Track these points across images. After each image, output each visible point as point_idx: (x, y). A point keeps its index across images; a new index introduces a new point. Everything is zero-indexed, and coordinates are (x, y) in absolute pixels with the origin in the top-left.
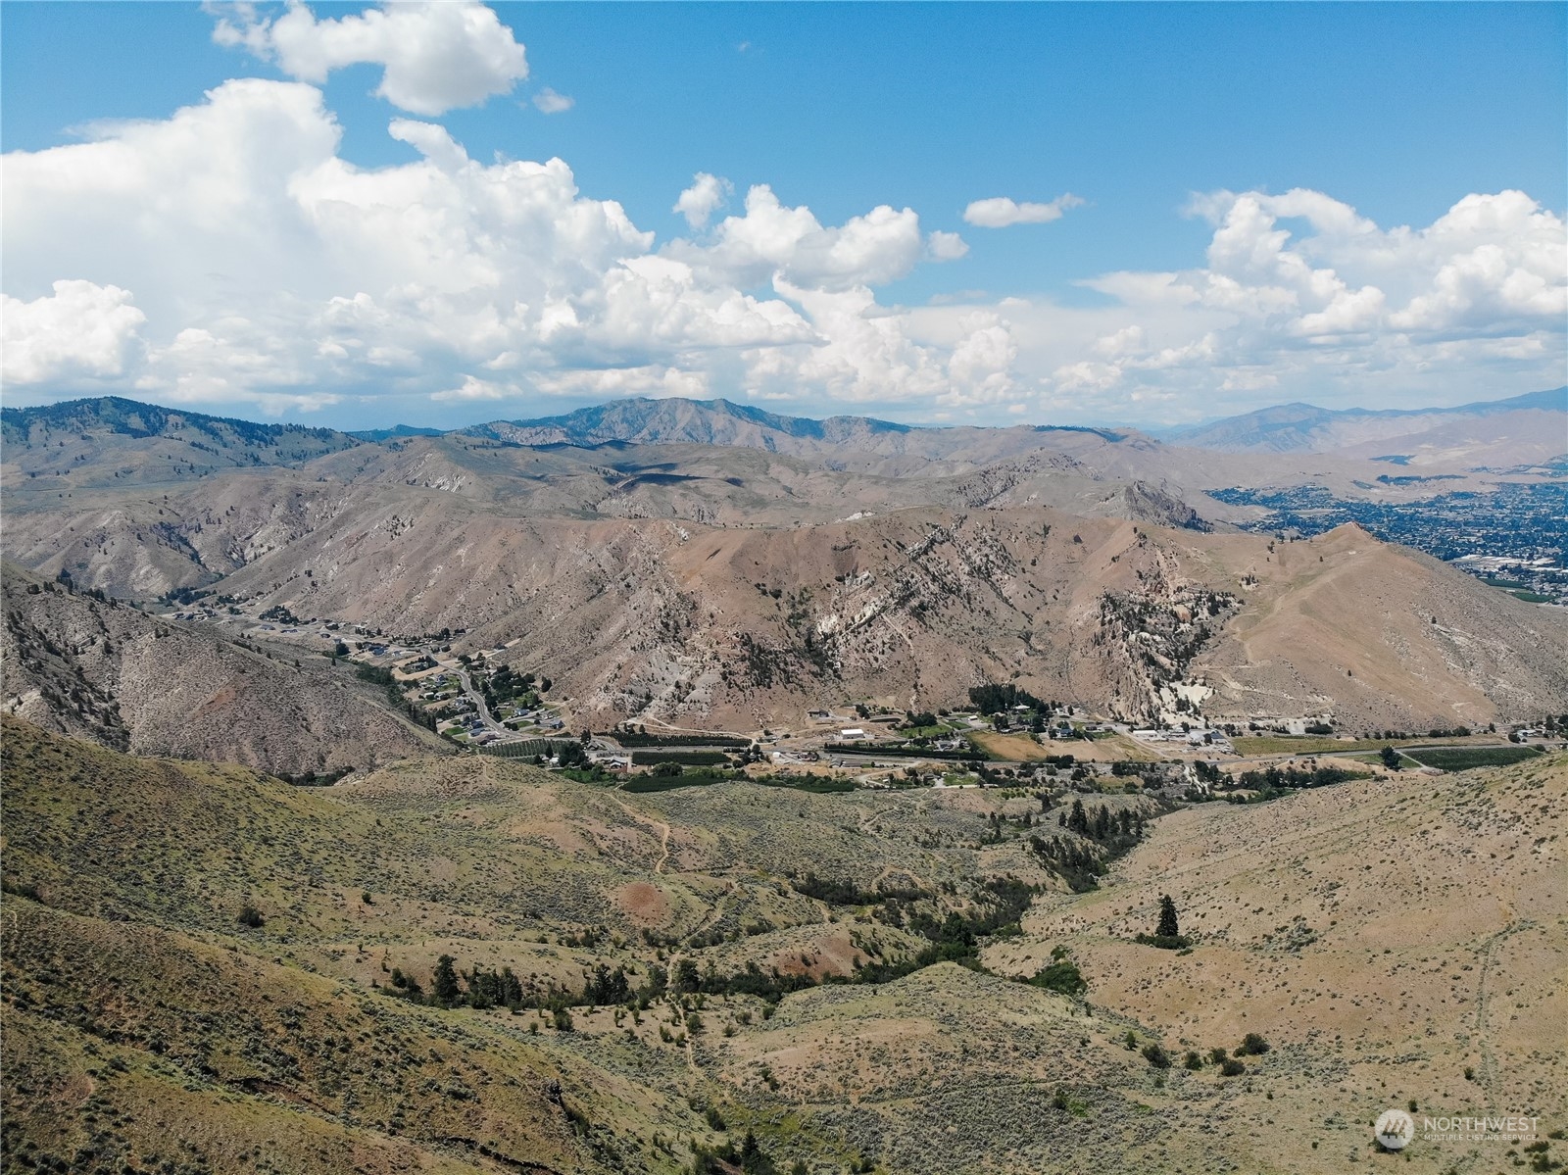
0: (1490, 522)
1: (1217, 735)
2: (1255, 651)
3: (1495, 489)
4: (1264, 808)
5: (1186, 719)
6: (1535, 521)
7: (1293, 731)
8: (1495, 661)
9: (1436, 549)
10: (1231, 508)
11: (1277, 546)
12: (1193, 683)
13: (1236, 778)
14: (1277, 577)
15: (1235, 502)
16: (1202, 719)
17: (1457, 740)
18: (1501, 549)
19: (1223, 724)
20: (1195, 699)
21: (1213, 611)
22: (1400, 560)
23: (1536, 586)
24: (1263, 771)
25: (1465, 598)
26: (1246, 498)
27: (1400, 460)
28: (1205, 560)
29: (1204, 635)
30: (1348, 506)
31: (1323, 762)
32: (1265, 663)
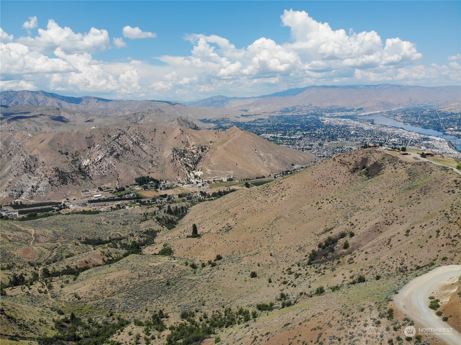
0: (267, 126)
1: (205, 184)
2: (213, 161)
3: (268, 117)
4: (218, 200)
5: (197, 180)
6: (278, 125)
7: (224, 181)
8: (270, 159)
9: (255, 133)
10: (205, 124)
11: (217, 133)
12: (198, 171)
13: (211, 195)
14: (218, 141)
15: (206, 122)
16: (201, 180)
17: (262, 179)
18: (270, 132)
19: (206, 181)
20: (199, 175)
21: (202, 151)
22: (247, 135)
23: (278, 141)
24: (217, 192)
25: (262, 144)
26: (209, 121)
27: (246, 111)
28: (199, 137)
29: (201, 157)
30: (234, 123)
31: (232, 188)
32: (216, 163)
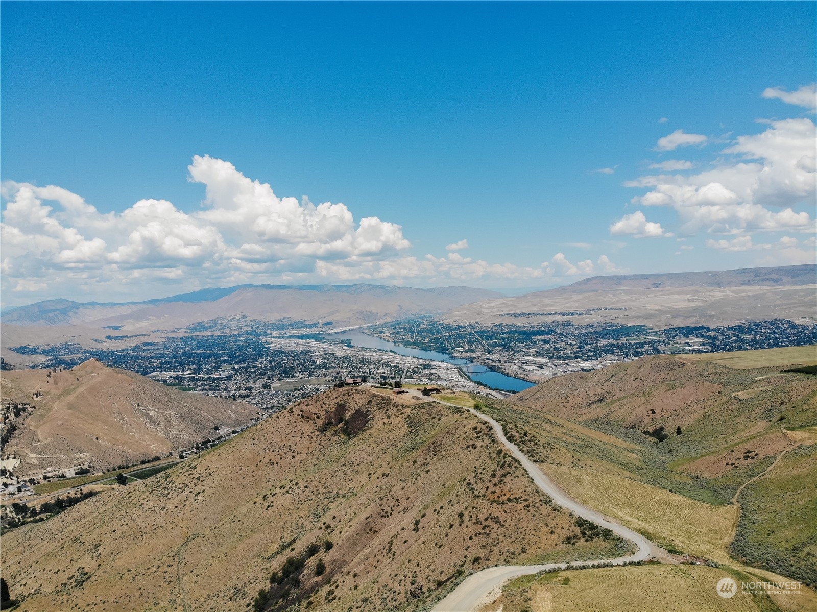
0: (163, 356)
1: (24, 486)
2: (43, 434)
3: (164, 340)
4: (55, 519)
5: (5, 480)
6: (184, 354)
7: (69, 476)
8: (169, 421)
9: (137, 371)
10: (25, 357)
11: (53, 374)
12: (8, 458)
13: (38, 509)
14: (54, 391)
15: (27, 353)
16: (15, 478)
17: (155, 463)
18: (169, 368)
19: (27, 479)
20: (10, 468)
21: (17, 414)
22: (120, 376)
23: (186, 384)
24: (53, 501)
25: (153, 392)
26: (34, 351)
27: (117, 328)
28: (11, 385)
29: (13, 428)
30: (91, 353)
31: (86, 489)
32: (49, 440)
